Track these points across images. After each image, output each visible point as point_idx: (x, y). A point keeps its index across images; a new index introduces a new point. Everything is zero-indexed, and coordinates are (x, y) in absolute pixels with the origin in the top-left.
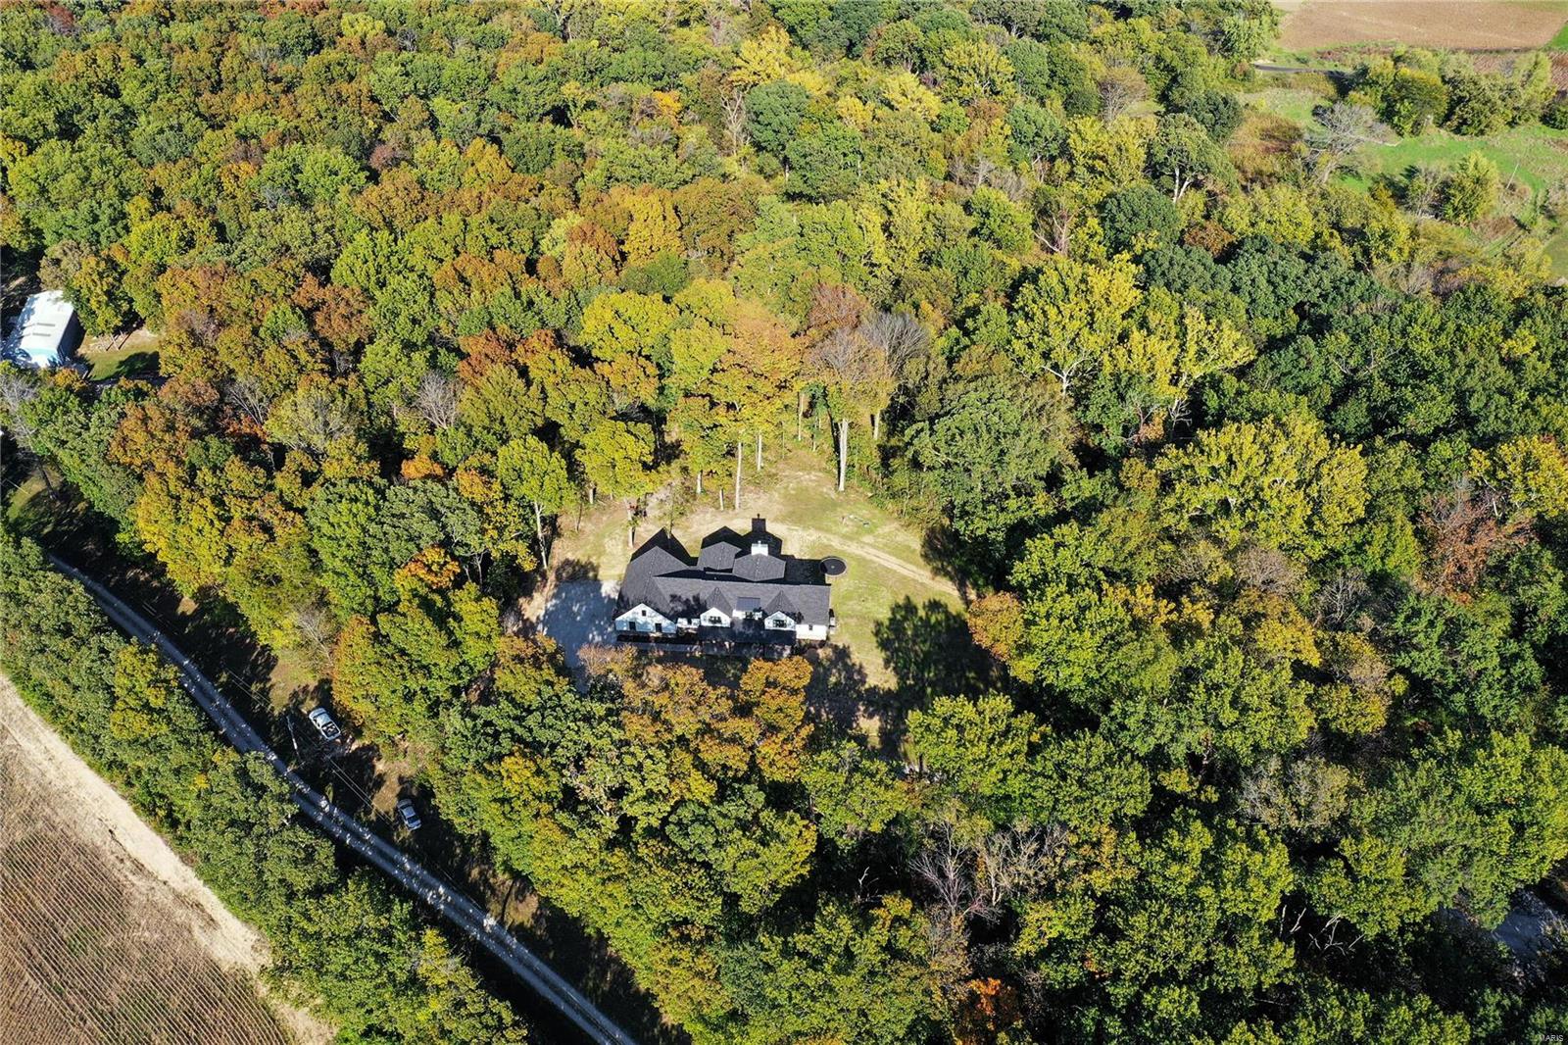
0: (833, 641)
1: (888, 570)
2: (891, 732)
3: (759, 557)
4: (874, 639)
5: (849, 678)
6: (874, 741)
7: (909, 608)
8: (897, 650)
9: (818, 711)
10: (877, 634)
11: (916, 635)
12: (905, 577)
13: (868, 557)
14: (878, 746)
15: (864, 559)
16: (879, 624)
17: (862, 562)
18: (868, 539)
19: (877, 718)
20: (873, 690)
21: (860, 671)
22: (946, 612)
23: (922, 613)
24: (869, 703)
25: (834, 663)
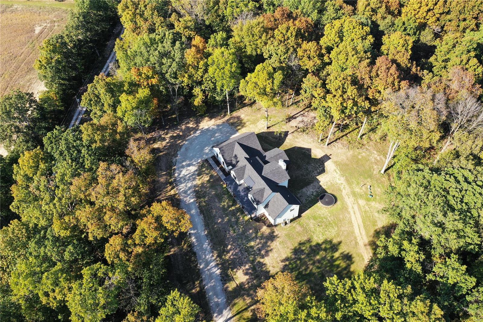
0: (275, 229)
1: (350, 222)
2: (244, 289)
3: (280, 167)
4: (296, 245)
5: (260, 250)
6: (231, 286)
7: (334, 247)
8: (300, 259)
9: (230, 250)
10: (301, 244)
11: (319, 261)
12: (353, 232)
13: (350, 210)
14: (230, 289)
15: (347, 209)
16: (309, 241)
17: (345, 208)
18: (362, 202)
19: (247, 277)
20: (262, 265)
21: (267, 252)
22: (348, 266)
23: (337, 255)
24: (254, 268)
25: (262, 237)
